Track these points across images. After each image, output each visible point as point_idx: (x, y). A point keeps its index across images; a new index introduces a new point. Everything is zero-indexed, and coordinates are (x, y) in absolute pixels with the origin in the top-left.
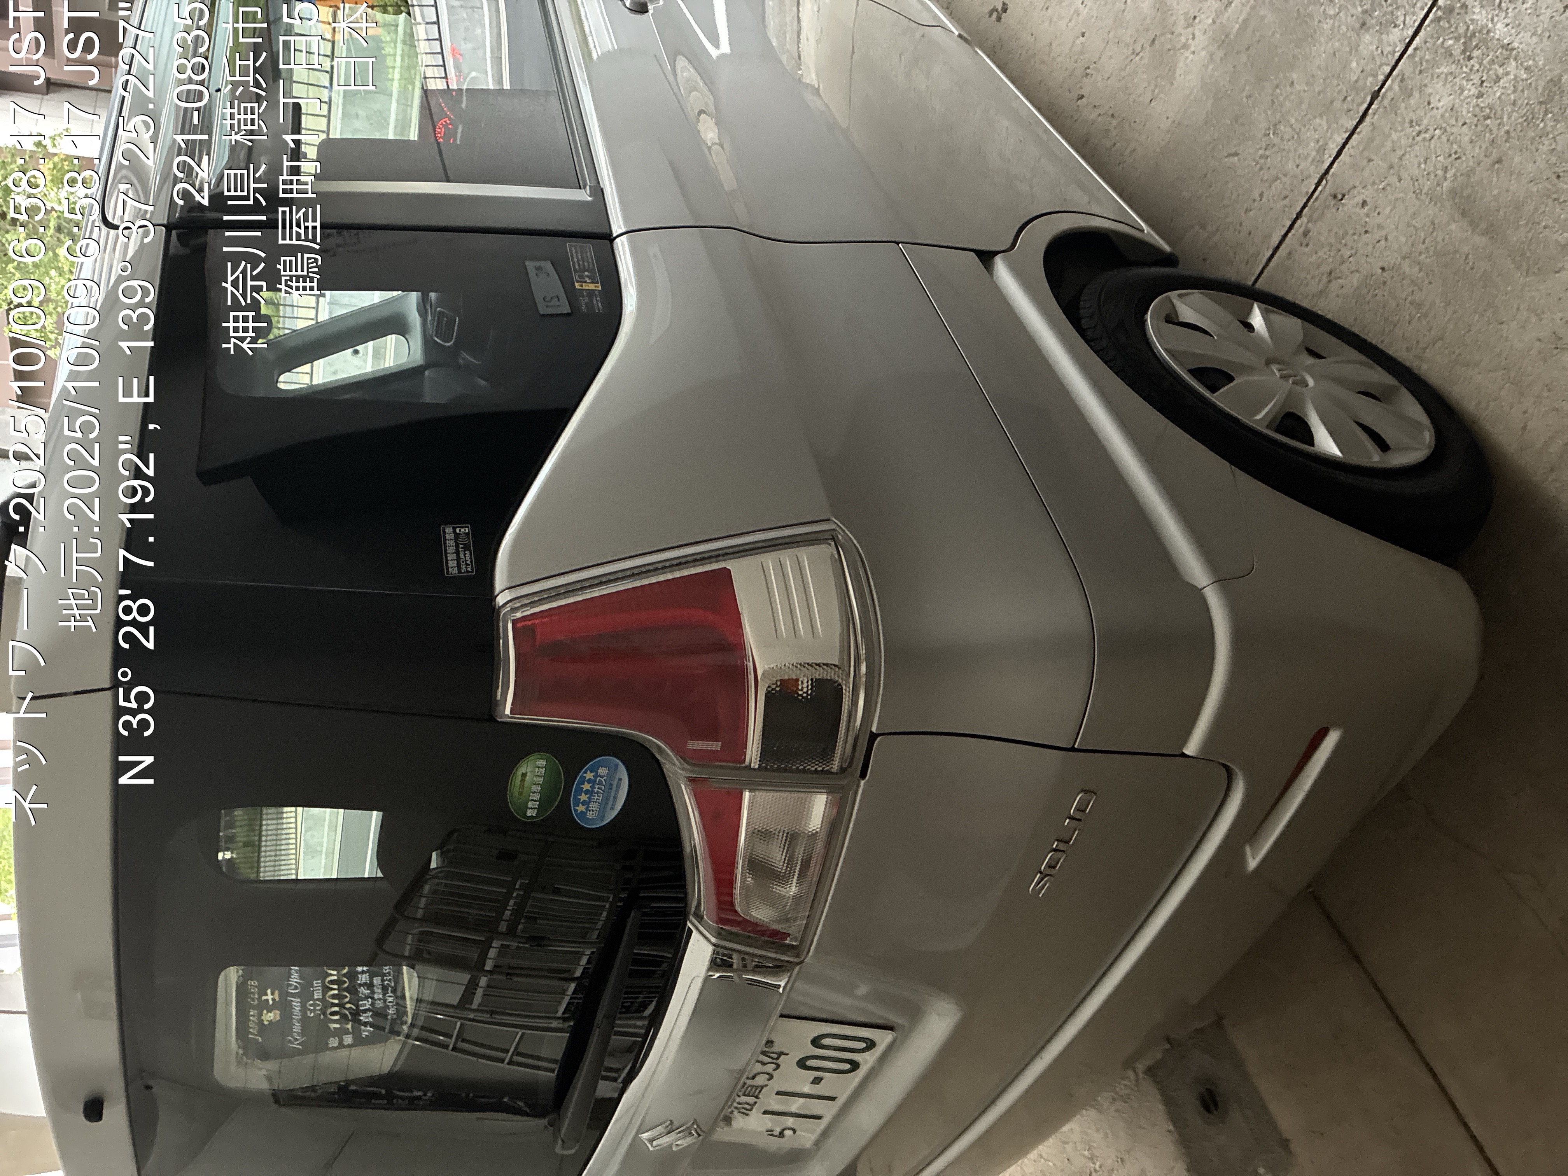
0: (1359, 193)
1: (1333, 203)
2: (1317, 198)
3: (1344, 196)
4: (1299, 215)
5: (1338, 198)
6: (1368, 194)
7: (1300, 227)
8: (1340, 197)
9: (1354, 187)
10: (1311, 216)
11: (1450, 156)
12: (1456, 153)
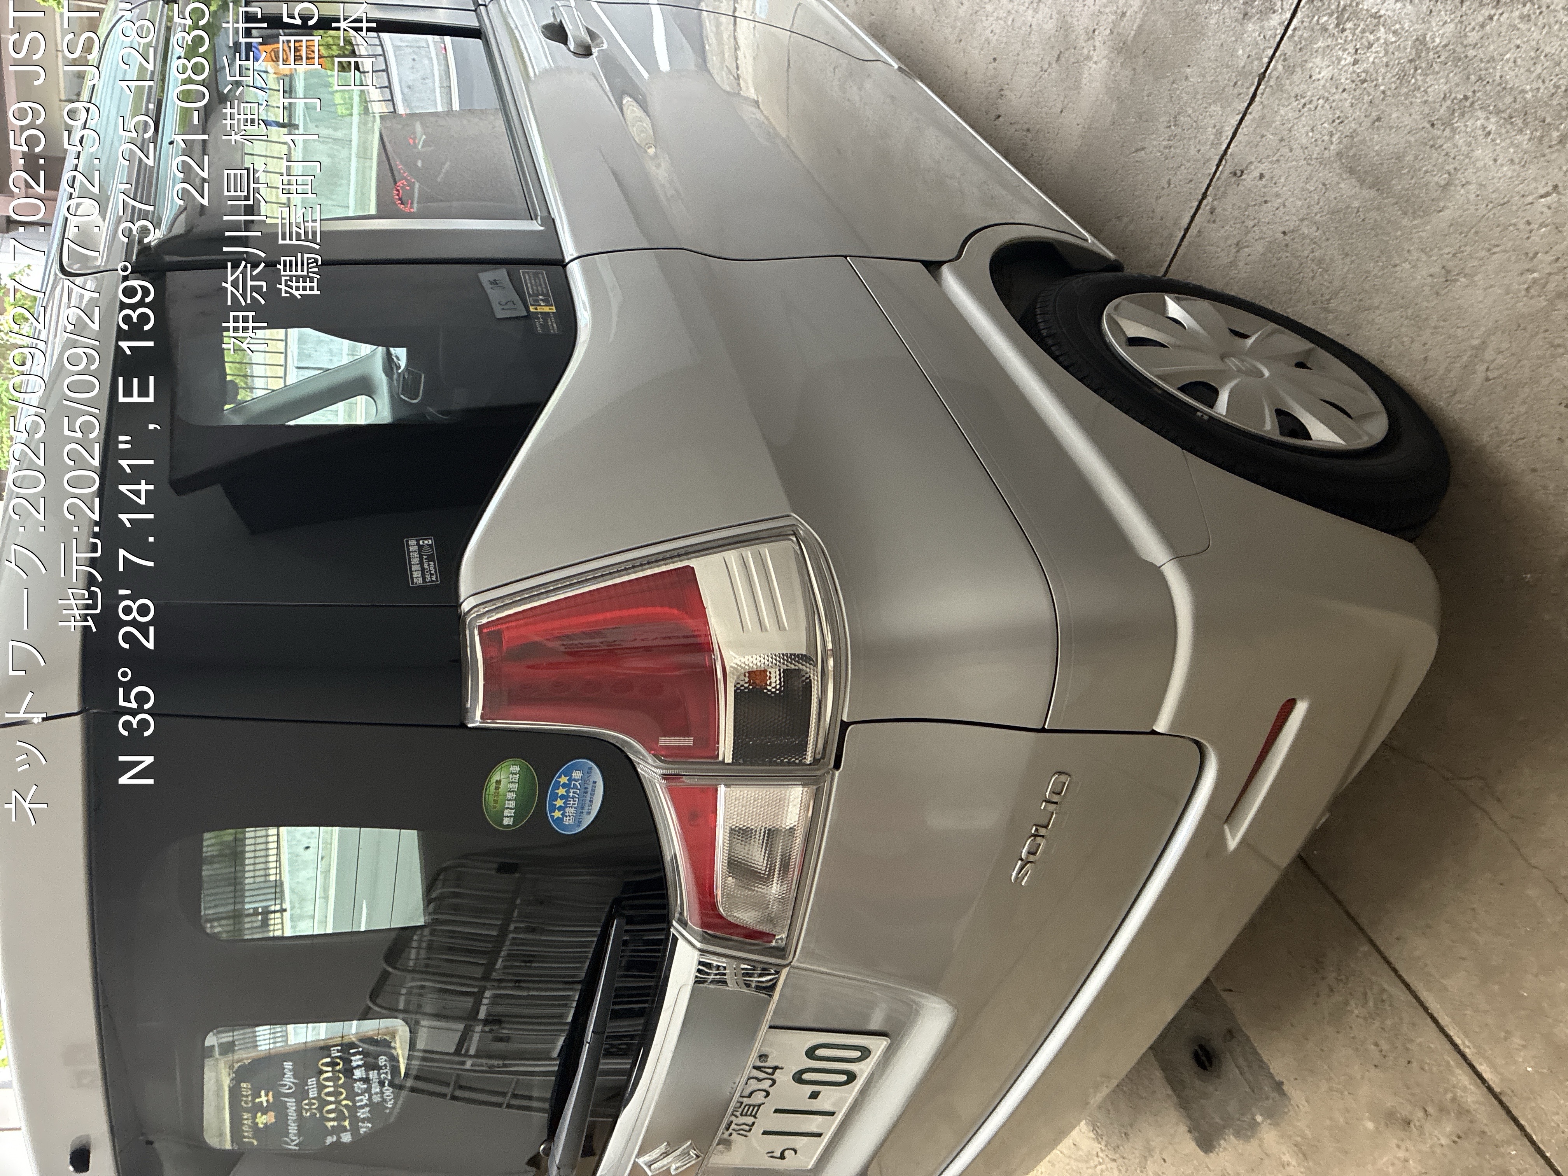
0: (1256, 168)
1: (1233, 180)
2: (1218, 178)
3: (1242, 172)
4: (1204, 196)
5: (1238, 174)
6: (1264, 167)
7: (1206, 206)
8: (1239, 173)
9: (1251, 163)
10: (1215, 195)
11: (1334, 121)
12: (1339, 118)
